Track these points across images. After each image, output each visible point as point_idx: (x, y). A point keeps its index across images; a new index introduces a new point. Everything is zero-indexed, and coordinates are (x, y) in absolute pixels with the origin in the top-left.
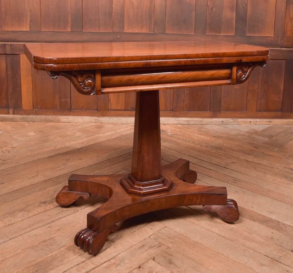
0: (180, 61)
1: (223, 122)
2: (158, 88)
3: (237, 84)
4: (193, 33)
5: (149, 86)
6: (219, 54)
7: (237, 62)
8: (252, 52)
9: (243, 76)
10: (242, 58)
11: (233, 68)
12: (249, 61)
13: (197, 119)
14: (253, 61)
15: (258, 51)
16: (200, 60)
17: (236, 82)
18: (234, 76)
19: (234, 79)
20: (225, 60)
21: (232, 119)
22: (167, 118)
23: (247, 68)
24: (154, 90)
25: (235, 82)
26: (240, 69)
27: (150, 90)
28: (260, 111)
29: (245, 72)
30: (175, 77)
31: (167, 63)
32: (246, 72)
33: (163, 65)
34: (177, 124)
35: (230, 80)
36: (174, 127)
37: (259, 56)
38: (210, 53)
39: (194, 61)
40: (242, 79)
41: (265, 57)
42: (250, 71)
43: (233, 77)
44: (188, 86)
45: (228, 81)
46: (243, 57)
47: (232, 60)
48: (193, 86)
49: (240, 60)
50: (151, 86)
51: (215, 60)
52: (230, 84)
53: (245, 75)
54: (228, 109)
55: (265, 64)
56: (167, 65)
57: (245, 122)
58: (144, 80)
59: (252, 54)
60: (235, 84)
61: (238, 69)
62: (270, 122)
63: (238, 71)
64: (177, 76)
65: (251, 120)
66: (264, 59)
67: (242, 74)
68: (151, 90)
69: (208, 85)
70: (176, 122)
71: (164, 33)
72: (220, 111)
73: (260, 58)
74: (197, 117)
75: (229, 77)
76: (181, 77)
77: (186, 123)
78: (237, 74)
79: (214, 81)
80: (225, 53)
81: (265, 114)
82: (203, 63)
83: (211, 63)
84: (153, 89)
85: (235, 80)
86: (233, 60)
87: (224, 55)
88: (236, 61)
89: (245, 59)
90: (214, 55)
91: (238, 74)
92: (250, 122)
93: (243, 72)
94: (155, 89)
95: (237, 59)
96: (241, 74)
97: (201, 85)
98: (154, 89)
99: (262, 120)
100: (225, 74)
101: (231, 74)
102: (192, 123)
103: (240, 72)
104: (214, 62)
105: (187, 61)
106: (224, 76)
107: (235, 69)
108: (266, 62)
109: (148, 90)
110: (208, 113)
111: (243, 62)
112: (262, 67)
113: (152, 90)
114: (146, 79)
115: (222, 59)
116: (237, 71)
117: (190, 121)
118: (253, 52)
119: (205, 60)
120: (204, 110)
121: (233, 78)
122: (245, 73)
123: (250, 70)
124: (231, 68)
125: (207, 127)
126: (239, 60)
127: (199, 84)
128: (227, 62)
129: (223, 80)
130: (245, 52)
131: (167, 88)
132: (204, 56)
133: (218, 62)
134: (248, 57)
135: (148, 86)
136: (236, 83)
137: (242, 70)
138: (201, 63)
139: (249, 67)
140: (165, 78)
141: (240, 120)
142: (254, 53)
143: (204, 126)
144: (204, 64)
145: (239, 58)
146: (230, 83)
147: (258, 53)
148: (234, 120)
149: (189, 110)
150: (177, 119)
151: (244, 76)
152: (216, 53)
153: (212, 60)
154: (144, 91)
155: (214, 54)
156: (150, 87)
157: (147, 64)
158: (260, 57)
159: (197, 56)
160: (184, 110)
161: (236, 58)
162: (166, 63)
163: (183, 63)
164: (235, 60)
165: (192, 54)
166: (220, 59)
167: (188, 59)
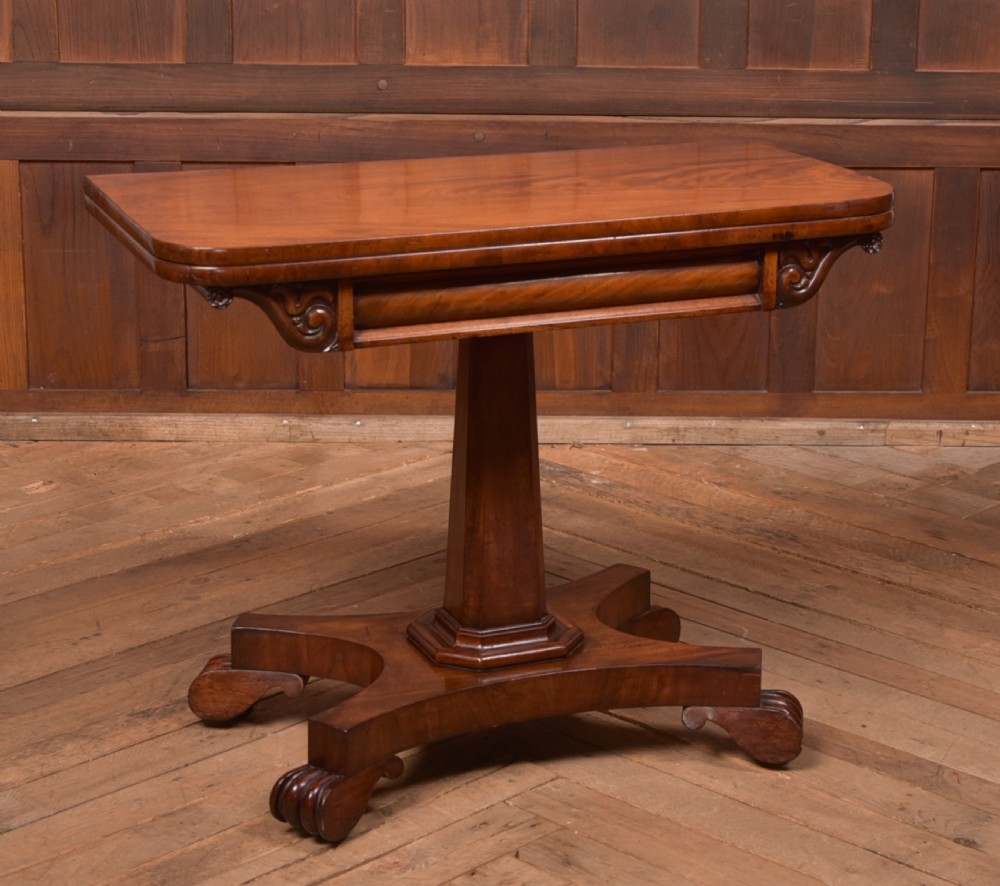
0: (591, 245)
3: (782, 307)
6: (715, 217)
7: (775, 240)
8: (827, 207)
9: (799, 282)
10: (793, 227)
11: (766, 259)
12: (816, 235)
13: (713, 422)
14: (832, 234)
15: (847, 203)
16: (656, 239)
17: (778, 302)
18: (769, 284)
19: (769, 293)
20: (736, 234)
21: (863, 423)
22: (587, 420)
23: (815, 256)
25: (775, 303)
26: (791, 260)
29: (809, 271)
30: (578, 292)
31: (549, 252)
32: (813, 269)
33: (540, 258)
35: (757, 295)
37: (854, 218)
38: (688, 217)
39: (634, 242)
40: (798, 292)
41: (874, 220)
42: (824, 264)
43: (768, 286)
45: (750, 300)
46: (797, 223)
47: (758, 234)
49: (788, 232)
51: (704, 236)
52: (756, 308)
53: (809, 278)
55: (879, 240)
56: (550, 257)
59: (829, 211)
60: (774, 309)
61: (782, 259)
63: (784, 268)
66: (870, 226)
67: (798, 275)
69: (684, 314)
70: (625, 437)
71: (572, 66)
72: (810, 387)
73: (856, 222)
75: (754, 287)
78: (779, 278)
79: (706, 300)
80: (737, 212)
82: (665, 248)
83: (690, 245)
85: (774, 297)
86: (763, 233)
87: (732, 219)
88: (774, 236)
89: (802, 230)
90: (699, 221)
91: (784, 278)
92: (940, 433)
93: (802, 268)
95: (777, 231)
96: (792, 275)
100: (741, 276)
101: (760, 276)
103: (789, 268)
104: (700, 244)
105: (613, 242)
106: (737, 284)
107: (771, 262)
108: (879, 234)
110: (761, 397)
111: (797, 237)
112: (867, 252)
115: (725, 232)
116: (779, 266)
117: (686, 430)
118: (831, 205)
119: (671, 237)
120: (744, 383)
121: (765, 289)
122: (809, 273)
123: (825, 262)
124: (761, 261)
126: (784, 232)
128: (743, 242)
129: (735, 299)
130: (804, 205)
133: (713, 243)
134: (815, 222)
136: (777, 307)
137: (798, 262)
138: (659, 247)
139: (822, 252)
142: (837, 209)
145: (783, 227)
146: (755, 306)
147: (848, 207)
148: (872, 427)
149: (681, 384)
151: (803, 281)
152: (706, 215)
153: (693, 235)
157: (490, 256)
159: (645, 226)
160: (658, 387)
161: (774, 227)
162: (548, 250)
163: (600, 251)
164: (770, 235)
165: (629, 222)
166: (720, 232)
167: (618, 238)
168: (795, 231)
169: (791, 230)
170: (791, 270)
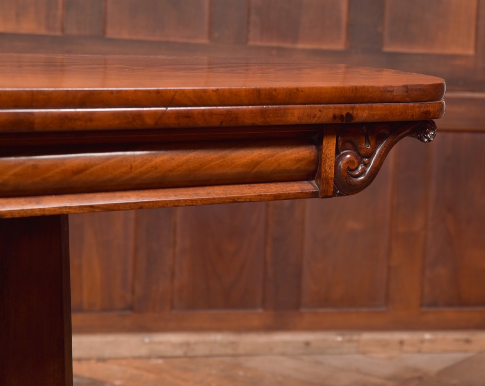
0: (139, 115)
1: (307, 344)
2: (60, 208)
3: (339, 195)
4: (204, 41)
5: (28, 199)
6: (274, 93)
7: (335, 122)
8: (386, 90)
9: (357, 168)
10: (353, 108)
11: (325, 142)
12: (376, 118)
13: (218, 337)
14: (391, 119)
15: (406, 87)
16: (211, 113)
17: (334, 192)
18: (327, 169)
19: (327, 179)
20: (296, 114)
21: (342, 335)
22: (110, 338)
23: (373, 142)
24: (47, 213)
25: (332, 190)
26: (349, 145)
27: (29, 214)
28: (434, 304)
29: (366, 157)
30: (124, 170)
31: (91, 120)
32: (370, 156)
33: (79, 126)
34: (149, 358)
35: (314, 182)
36: (137, 368)
37: (411, 104)
38: (245, 90)
39: (188, 115)
40: (355, 180)
41: (430, 107)
42: (380, 152)
43: (326, 172)
44: (171, 201)
45: (308, 187)
46: (357, 105)
47: (319, 114)
48: (185, 201)
49: (348, 114)
50: (33, 199)
51: (263, 113)
52: (314, 195)
53: (366, 165)
54: (325, 301)
55: (433, 130)
56: (91, 126)
57: (385, 345)
58: (6, 177)
59: (388, 95)
60: (331, 197)
61: (340, 144)
62: (468, 341)
63: (341, 153)
64: (131, 168)
65: (405, 336)
66: (427, 113)
67: (356, 161)
68: (33, 214)
69: (239, 198)
70: (144, 351)
71: (101, 36)
72: (297, 305)
73: (414, 110)
74: (219, 330)
75: (312, 172)
76: (143, 169)
77: (179, 352)
78: (337, 163)
79: (262, 185)
80: (297, 89)
81: (450, 313)
82: (222, 122)
83: (248, 121)
84: (40, 210)
85: (332, 183)
86: (325, 113)
87: (292, 97)
88: (335, 117)
89: (363, 113)
90: (258, 97)
91: (341, 164)
92: (401, 343)
93: (359, 154)
94: (49, 209)
95: (337, 112)
96: (350, 161)
97: (214, 199)
98: (44, 209)
99: (441, 335)
100: (298, 161)
101: (318, 162)
102: (201, 350)
103: (346, 154)
104: (259, 121)
105: (163, 113)
106: (294, 168)
107: (330, 145)
108: (434, 123)
109: (25, 215)
110: (258, 315)
111: (357, 120)
112: (423, 141)
113: (39, 214)
114: (15, 175)
115: (285, 109)
116: (337, 152)
117: (196, 343)
118: (389, 89)
119: (228, 111)
120: (244, 302)
121: (323, 175)
122: (366, 160)
123: (382, 149)
124: (318, 144)
125: (255, 363)
126: (344, 114)
127: (208, 194)
128: (304, 122)
129: (292, 184)
130: (364, 87)
131: (92, 207)
132: (222, 98)
133: (273, 121)
134: (374, 105)
135: (22, 200)
136: (334, 194)
137: (356, 149)
138: (215, 122)
139: (379, 139)
140: (88, 172)
141: (367, 336)
142: (395, 93)
143: (242, 360)
144: (224, 124)
145: (343, 109)
146: (313, 193)
147: (407, 92)
148: (348, 337)
149: (193, 305)
150: (147, 339)
151: (360, 168)
152: (265, 89)
153: (252, 111)
154: (9, 216)
155: (258, 91)
156: (30, 202)
157: (18, 120)
158: (413, 107)
159: (199, 98)
160: (172, 307)
161: (335, 108)
162: (90, 117)
163: (150, 122)
164: (331, 116)
165: (183, 91)
166: (279, 109)
167: (169, 109)
168: (355, 113)
169: (351, 112)
170: (348, 156)
